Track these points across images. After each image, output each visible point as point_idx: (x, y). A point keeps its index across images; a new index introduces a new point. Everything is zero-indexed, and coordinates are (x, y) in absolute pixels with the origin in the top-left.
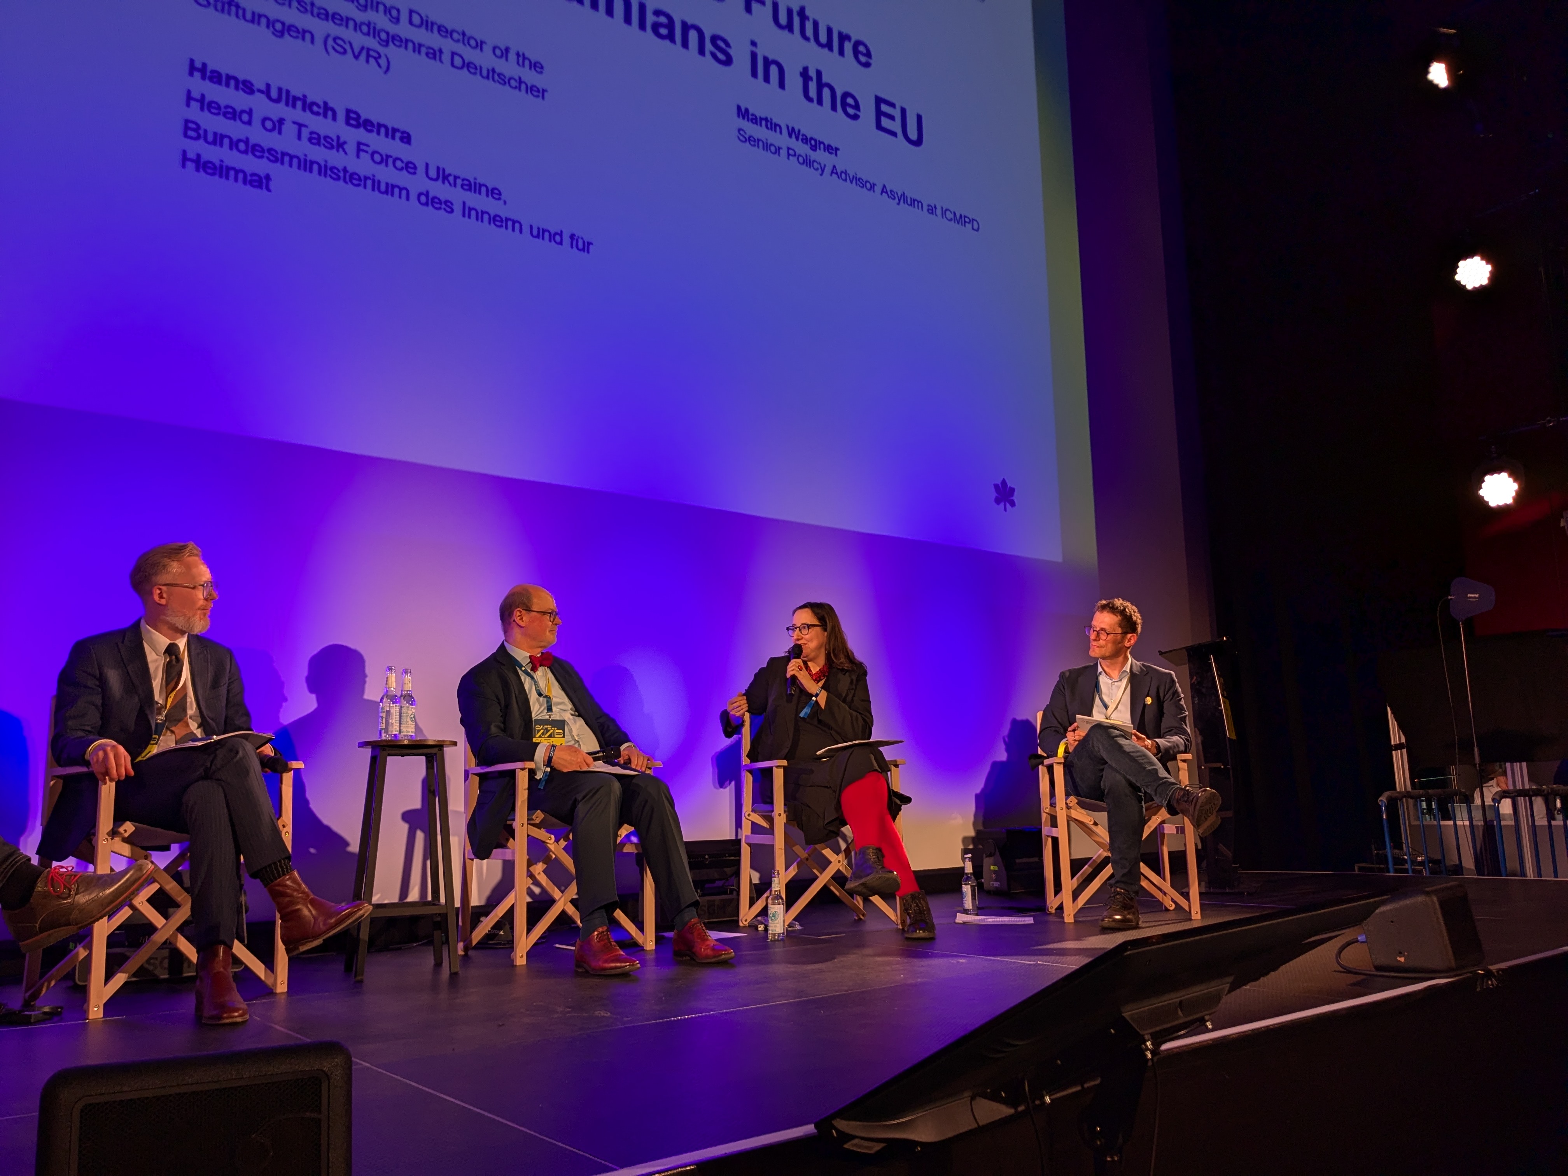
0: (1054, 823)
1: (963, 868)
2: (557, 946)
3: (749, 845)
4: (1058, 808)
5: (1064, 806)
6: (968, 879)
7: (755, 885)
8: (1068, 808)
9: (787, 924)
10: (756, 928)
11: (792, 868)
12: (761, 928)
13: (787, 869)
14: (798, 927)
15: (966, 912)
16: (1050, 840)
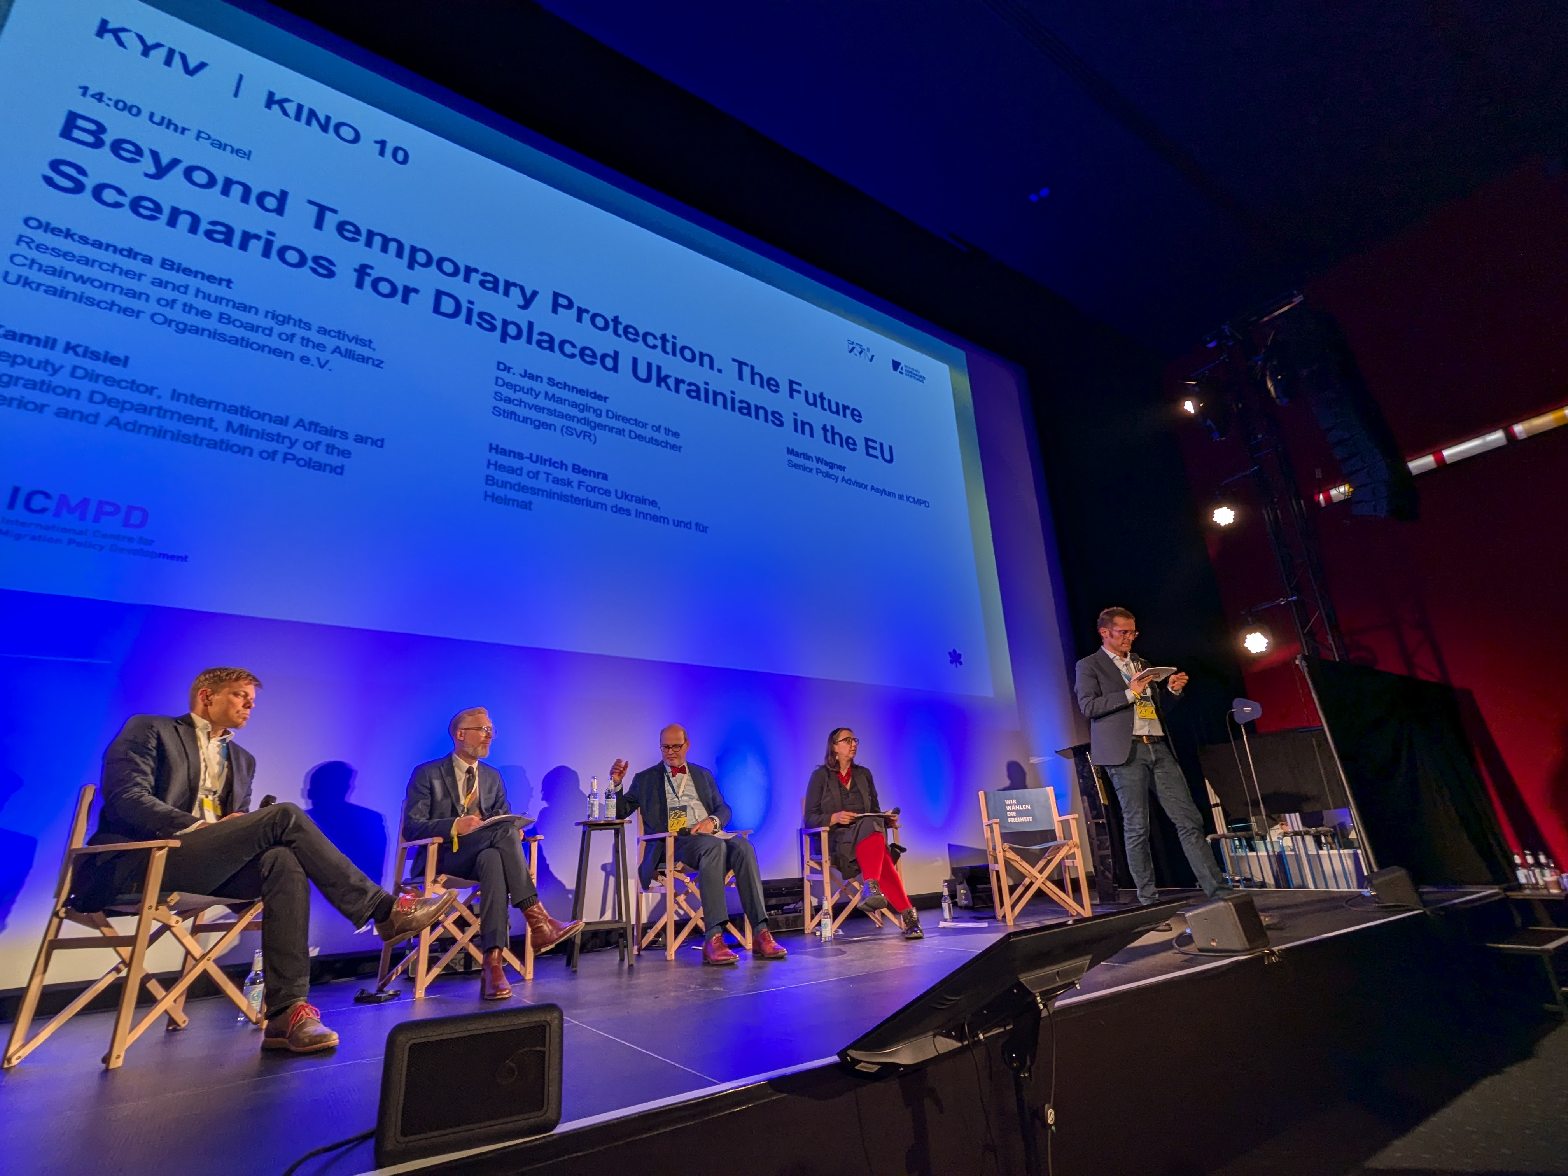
0: (996, 862)
1: (942, 893)
2: (694, 947)
3: (809, 881)
4: (997, 852)
5: (1001, 850)
6: (946, 899)
7: (815, 907)
8: (1004, 851)
9: (833, 930)
10: (815, 934)
11: (836, 895)
12: (818, 934)
13: (832, 895)
14: (841, 933)
15: (946, 920)
16: (994, 872)
